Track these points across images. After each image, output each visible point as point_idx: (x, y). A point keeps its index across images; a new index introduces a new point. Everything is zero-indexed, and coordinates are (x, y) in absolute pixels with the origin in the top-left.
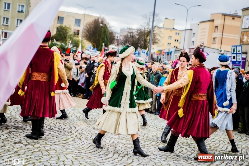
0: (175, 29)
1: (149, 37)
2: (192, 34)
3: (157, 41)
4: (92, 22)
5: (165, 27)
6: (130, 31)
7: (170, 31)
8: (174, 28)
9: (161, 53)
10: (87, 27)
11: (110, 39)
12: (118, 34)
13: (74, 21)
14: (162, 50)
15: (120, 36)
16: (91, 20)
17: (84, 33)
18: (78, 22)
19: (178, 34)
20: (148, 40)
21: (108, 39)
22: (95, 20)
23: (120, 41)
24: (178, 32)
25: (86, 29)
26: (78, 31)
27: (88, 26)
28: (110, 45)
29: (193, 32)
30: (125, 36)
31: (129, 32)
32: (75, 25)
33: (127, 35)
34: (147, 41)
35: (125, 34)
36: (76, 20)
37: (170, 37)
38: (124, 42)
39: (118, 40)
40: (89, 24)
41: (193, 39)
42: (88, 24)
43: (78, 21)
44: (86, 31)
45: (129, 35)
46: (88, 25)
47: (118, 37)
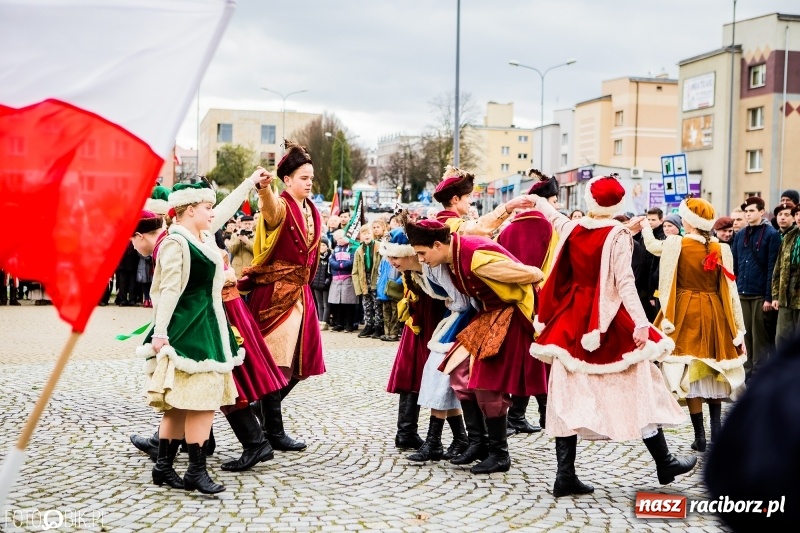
0: (516, 127)
1: (452, 152)
2: (561, 136)
3: (472, 161)
4: (304, 129)
5: (490, 124)
6: (402, 143)
7: (502, 133)
8: (513, 126)
9: (486, 191)
11: (355, 169)
12: (373, 152)
13: (258, 132)
14: (489, 184)
15: (379, 157)
16: (301, 125)
18: (269, 131)
19: (526, 138)
21: (350, 169)
22: (313, 123)
23: (378, 170)
24: (524, 134)
26: (272, 155)
28: (355, 182)
29: (563, 129)
30: (391, 157)
31: (400, 146)
32: (262, 142)
33: (397, 153)
35: (392, 150)
36: (264, 127)
37: (505, 149)
38: (389, 173)
39: (374, 169)
40: (298, 133)
41: (564, 149)
43: (269, 130)
45: (402, 152)
46: (296, 137)
47: (373, 161)
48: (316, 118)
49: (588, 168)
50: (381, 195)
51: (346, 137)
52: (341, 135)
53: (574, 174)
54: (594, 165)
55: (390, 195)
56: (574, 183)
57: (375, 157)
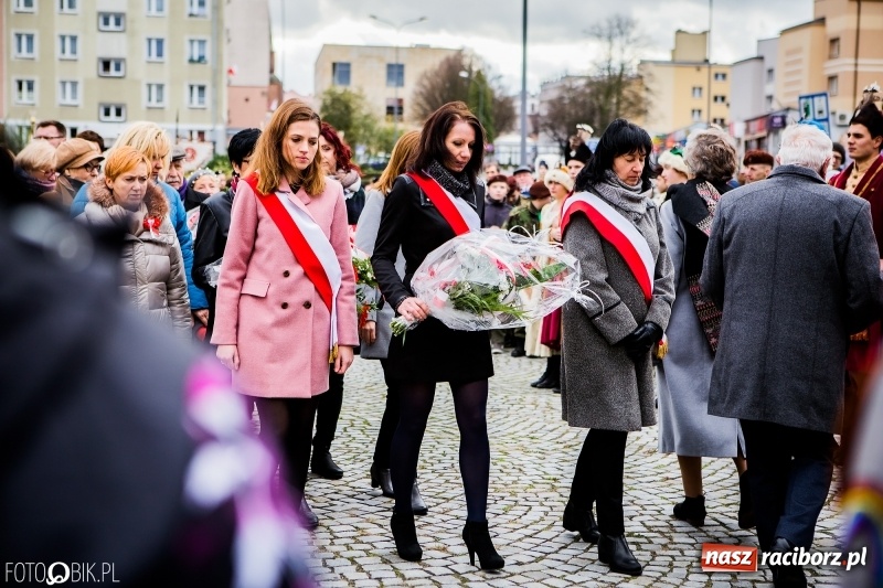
0: (712, 61)
2: (765, 74)
3: (642, 106)
4: (437, 67)
5: (682, 57)
6: (568, 84)
7: (692, 70)
8: (707, 61)
9: (665, 145)
10: (424, 87)
11: (497, 117)
12: (533, 96)
13: (383, 72)
14: (669, 135)
15: (541, 102)
16: (433, 63)
17: (417, 108)
18: (396, 72)
19: (724, 76)
20: (614, 108)
21: (492, 119)
22: (448, 60)
23: (539, 119)
24: (720, 71)
25: (421, 93)
26: (400, 101)
27: (426, 83)
28: (497, 135)
29: (768, 64)
30: (551, 103)
31: (563, 87)
32: (388, 85)
33: (561, 98)
35: (553, 94)
36: (390, 67)
37: (697, 91)
38: (549, 122)
39: (535, 118)
40: (429, 75)
41: (769, 89)
42: (424, 75)
43: (395, 71)
44: (421, 100)
45: (566, 95)
46: (427, 78)
47: (533, 106)
48: (452, 54)
49: (780, 114)
50: (541, 149)
51: (489, 76)
52: (480, 77)
53: (764, 121)
54: (788, 109)
55: (551, 149)
56: (764, 133)
57: (536, 102)
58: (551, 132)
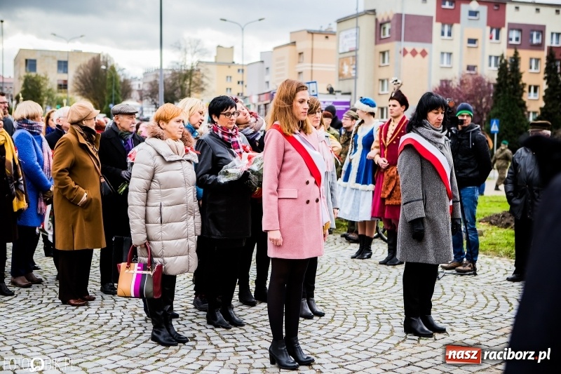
0: (236, 63)
1: (188, 80)
2: (265, 69)
3: (202, 86)
4: (87, 63)
5: (219, 61)
7: (226, 67)
8: (233, 62)
10: (80, 74)
11: (122, 91)
12: (139, 80)
13: (55, 65)
15: (144, 83)
16: (86, 60)
17: (75, 85)
18: (63, 66)
19: (243, 70)
20: (188, 87)
21: (120, 92)
22: (94, 59)
23: (143, 92)
24: (241, 68)
25: (78, 77)
26: (66, 81)
27: (81, 71)
28: (123, 101)
29: (266, 65)
30: (151, 83)
32: (58, 72)
33: (155, 81)
34: (186, 88)
35: (151, 79)
36: (59, 62)
37: (229, 78)
38: (150, 94)
39: (140, 92)
40: (83, 67)
41: (267, 79)
42: (80, 67)
43: (63, 64)
44: (78, 81)
46: (82, 69)
47: (139, 85)
48: (96, 56)
50: (145, 109)
51: (117, 70)
52: (113, 68)
53: (268, 95)
56: (268, 101)
57: (141, 83)
58: (151, 100)
